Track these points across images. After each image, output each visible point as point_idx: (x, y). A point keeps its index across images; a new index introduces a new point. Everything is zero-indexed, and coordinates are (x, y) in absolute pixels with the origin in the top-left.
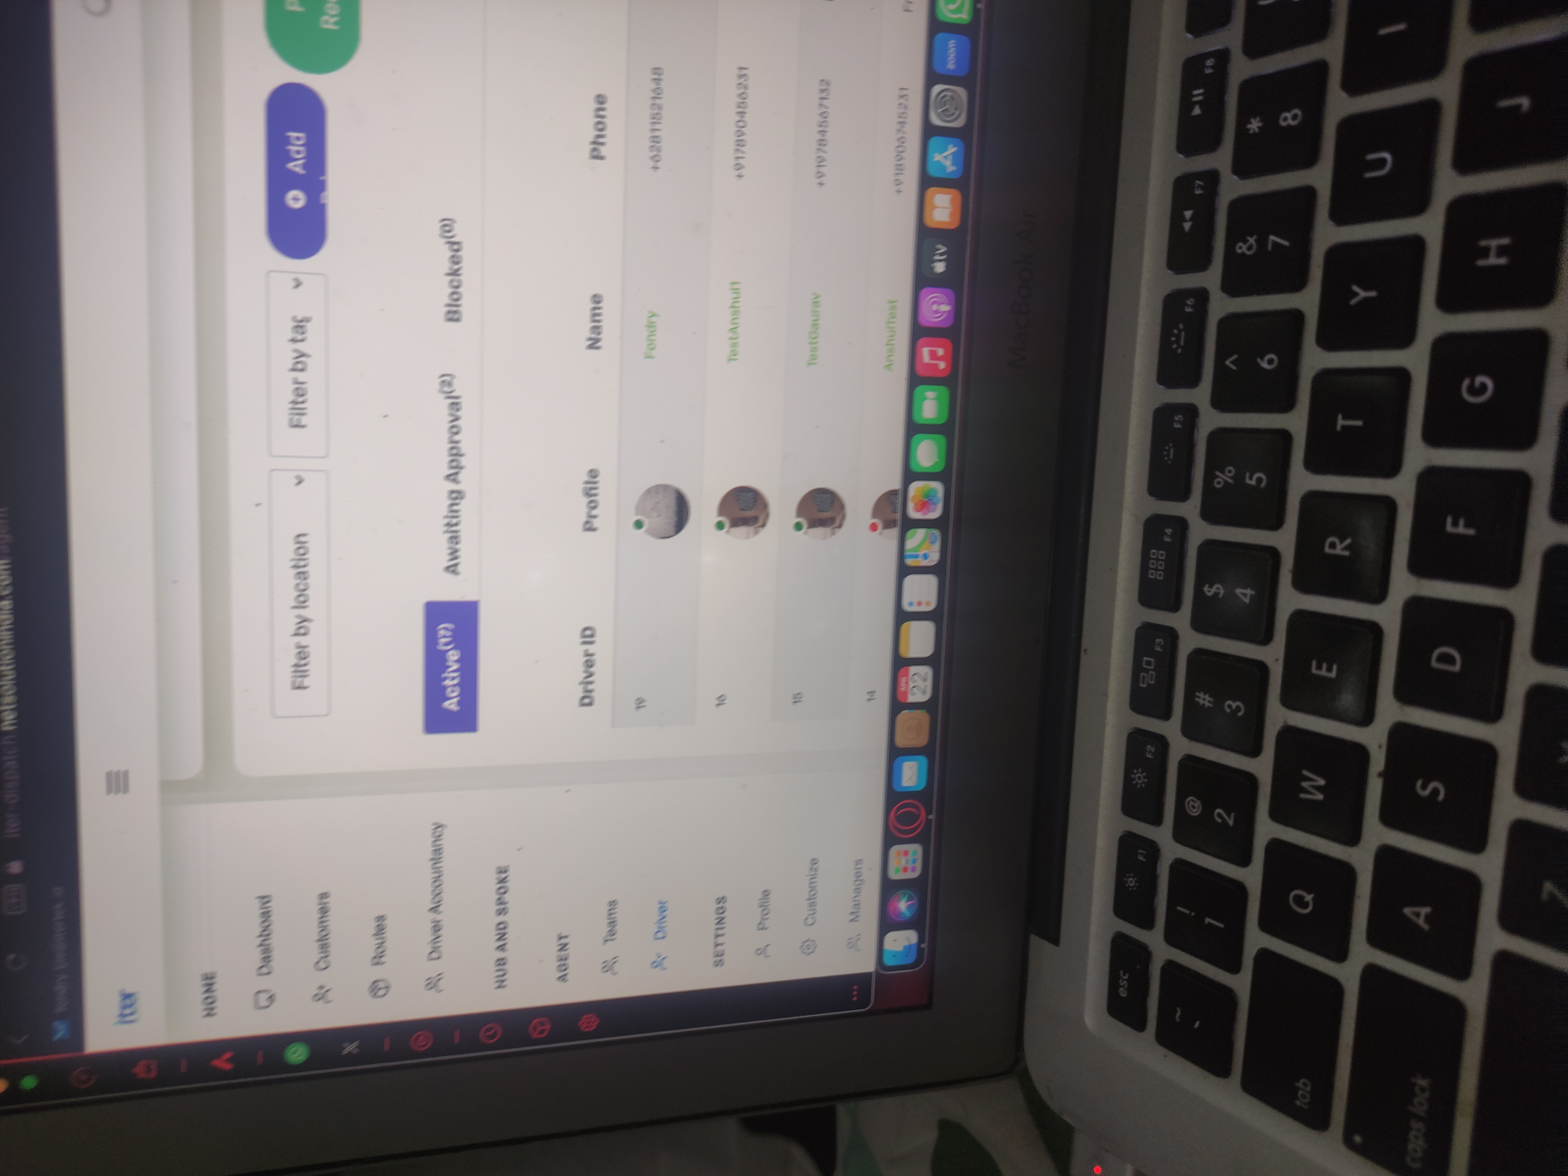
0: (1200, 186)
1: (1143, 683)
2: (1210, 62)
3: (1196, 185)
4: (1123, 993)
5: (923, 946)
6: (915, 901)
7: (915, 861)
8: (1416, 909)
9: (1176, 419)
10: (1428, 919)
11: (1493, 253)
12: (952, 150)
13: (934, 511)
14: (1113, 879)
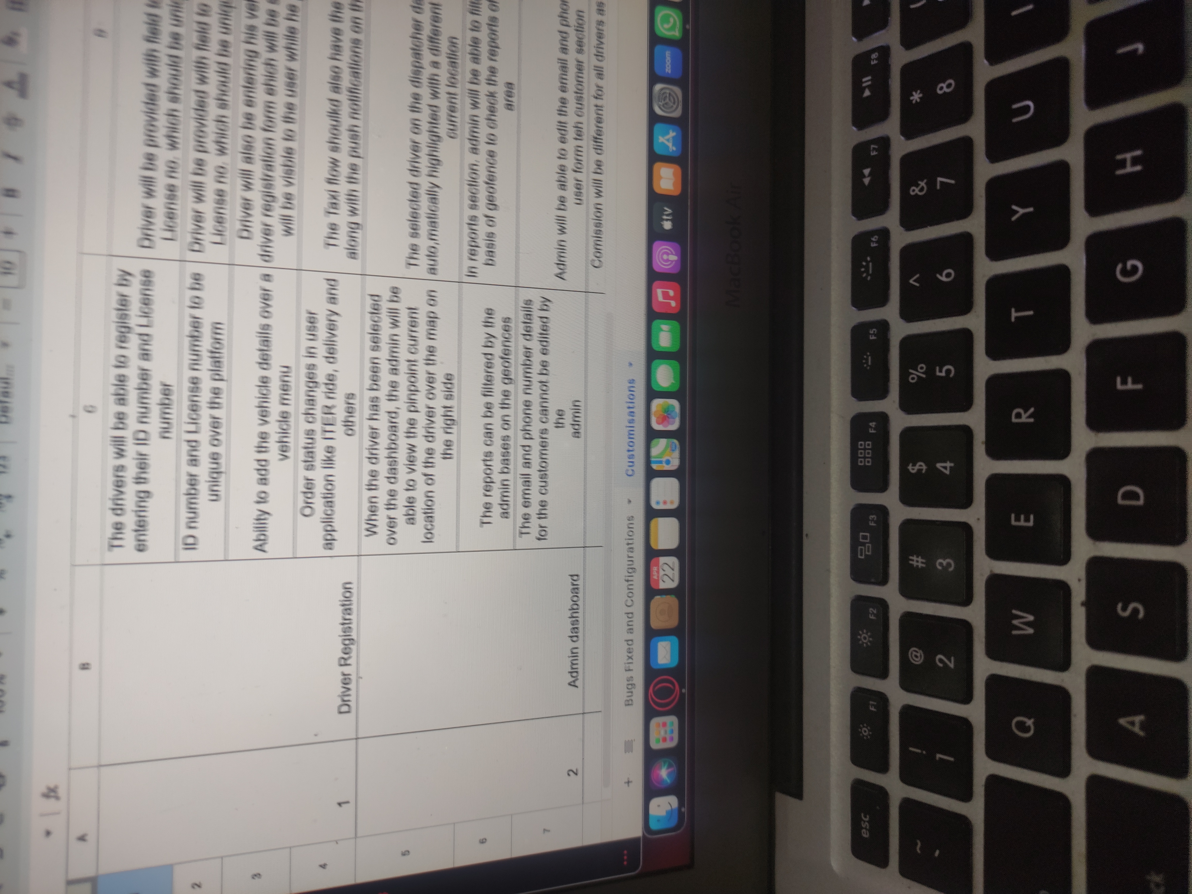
0: (874, 149)
1: (861, 555)
2: (874, 56)
3: (872, 149)
4: (865, 834)
5: (683, 810)
6: (674, 768)
7: (672, 731)
8: (1130, 719)
9: (871, 332)
10: (1143, 726)
11: (1129, 163)
12: (672, 134)
13: (673, 423)
14: (848, 732)
